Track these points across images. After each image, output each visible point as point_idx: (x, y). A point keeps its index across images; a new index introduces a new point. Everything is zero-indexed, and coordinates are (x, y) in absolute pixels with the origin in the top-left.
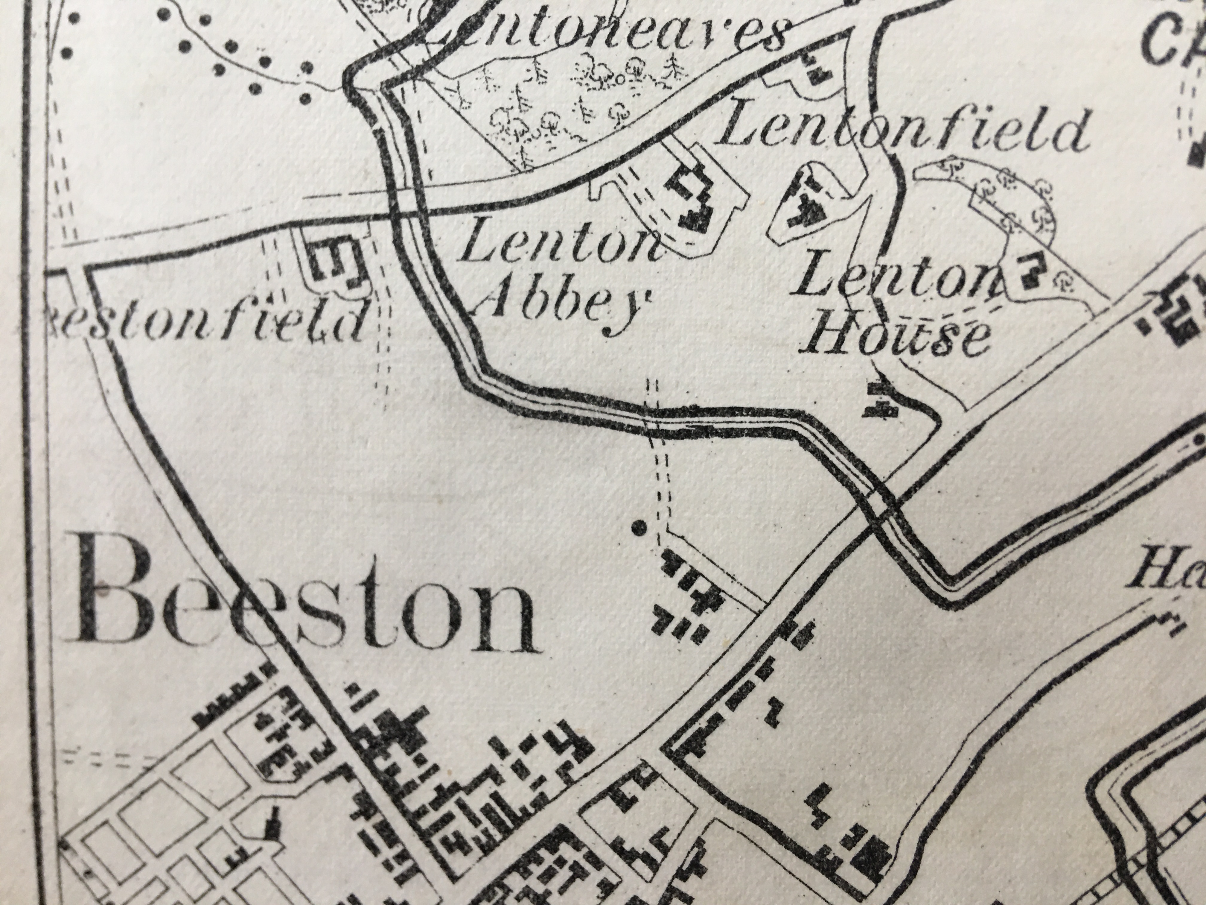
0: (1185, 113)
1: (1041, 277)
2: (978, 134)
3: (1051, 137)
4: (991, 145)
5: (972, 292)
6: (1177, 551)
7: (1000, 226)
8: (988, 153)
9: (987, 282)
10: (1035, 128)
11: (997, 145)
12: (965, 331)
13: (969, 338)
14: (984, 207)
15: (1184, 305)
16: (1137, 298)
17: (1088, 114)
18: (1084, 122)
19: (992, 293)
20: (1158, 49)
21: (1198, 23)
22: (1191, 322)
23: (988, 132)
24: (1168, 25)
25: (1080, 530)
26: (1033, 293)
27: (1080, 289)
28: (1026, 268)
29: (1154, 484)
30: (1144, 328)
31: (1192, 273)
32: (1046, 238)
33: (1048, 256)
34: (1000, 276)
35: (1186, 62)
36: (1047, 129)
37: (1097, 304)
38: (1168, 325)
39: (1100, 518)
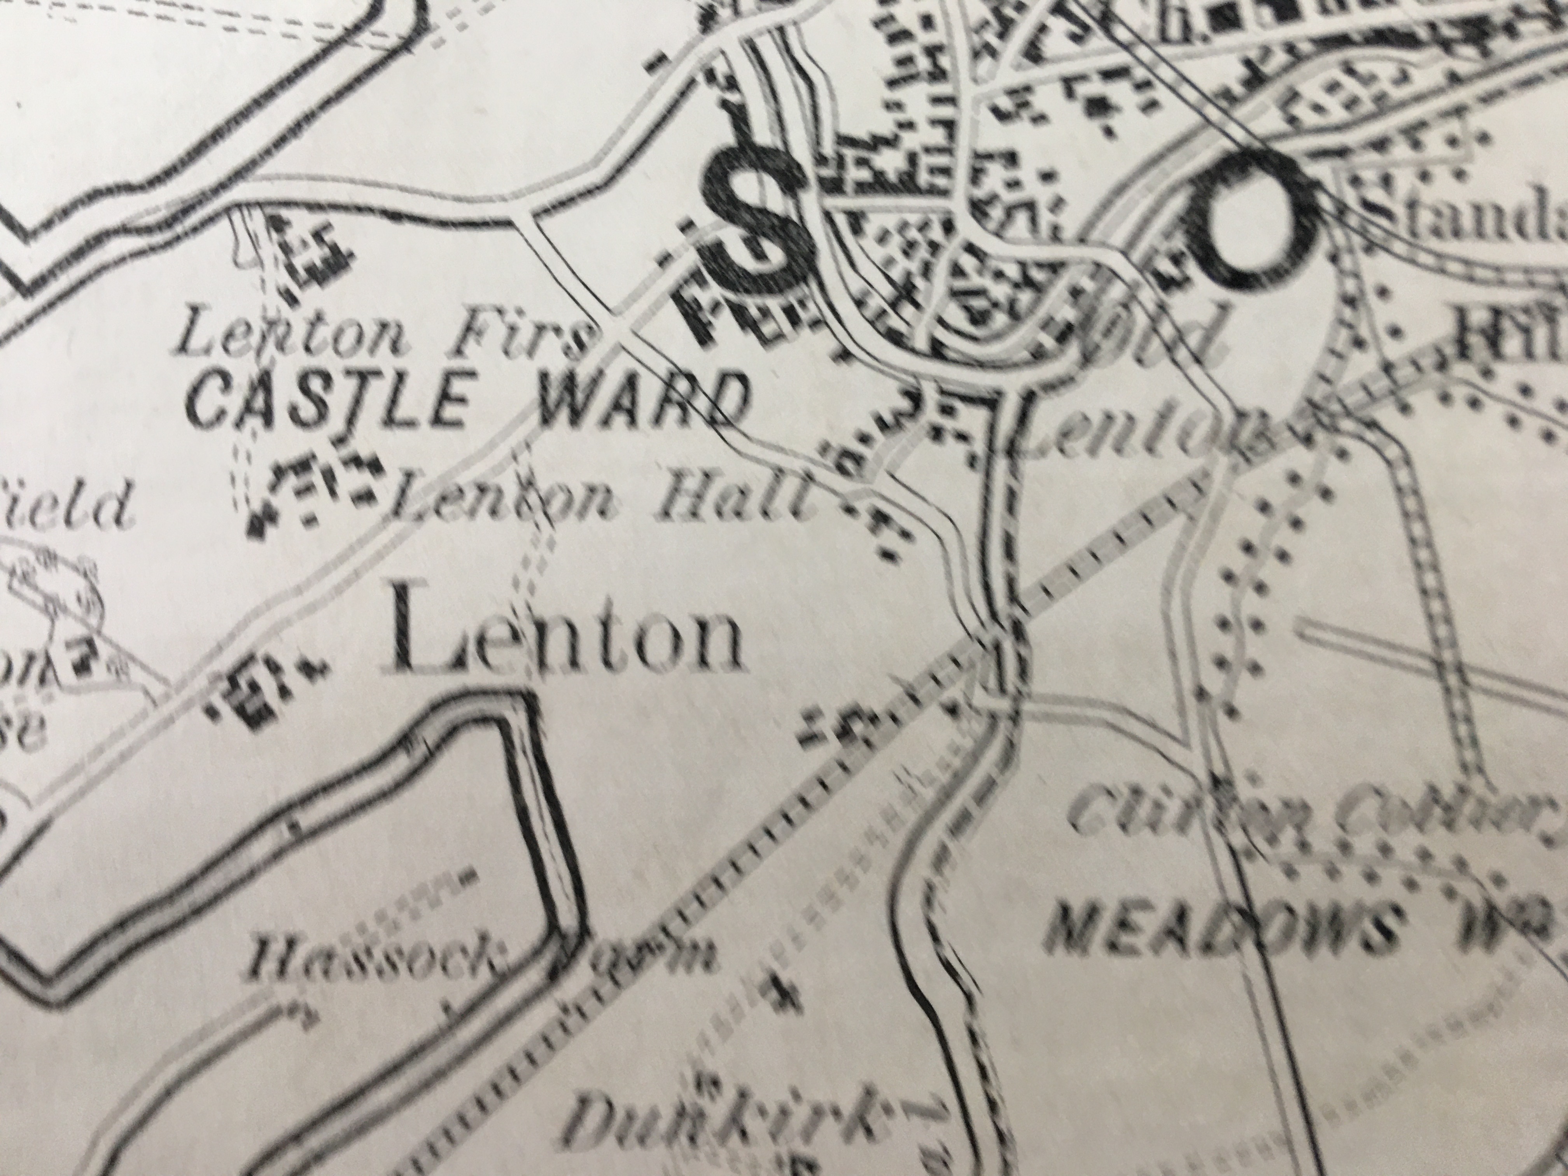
0: (239, 481)
1: (94, 665)
2: (11, 511)
3: (91, 512)
4: (27, 523)
5: (22, 680)
6: (291, 944)
7: (45, 610)
8: (24, 531)
9: (36, 670)
10: (73, 502)
11: (33, 522)
12: (17, 724)
13: (24, 730)
14: (26, 591)
15: (254, 687)
16: (201, 682)
17: (129, 486)
18: (127, 494)
19: (42, 680)
20: (205, 410)
21: (250, 377)
22: (266, 706)
23: (24, 508)
24: (216, 383)
25: (179, 924)
26: (85, 681)
27: (136, 674)
28: (76, 654)
29: (252, 874)
30: (212, 713)
31: (260, 654)
32: (93, 621)
33: (99, 643)
34: (49, 661)
35: (239, 424)
36: (86, 504)
37: (157, 689)
38: (240, 710)
39: (198, 911)
